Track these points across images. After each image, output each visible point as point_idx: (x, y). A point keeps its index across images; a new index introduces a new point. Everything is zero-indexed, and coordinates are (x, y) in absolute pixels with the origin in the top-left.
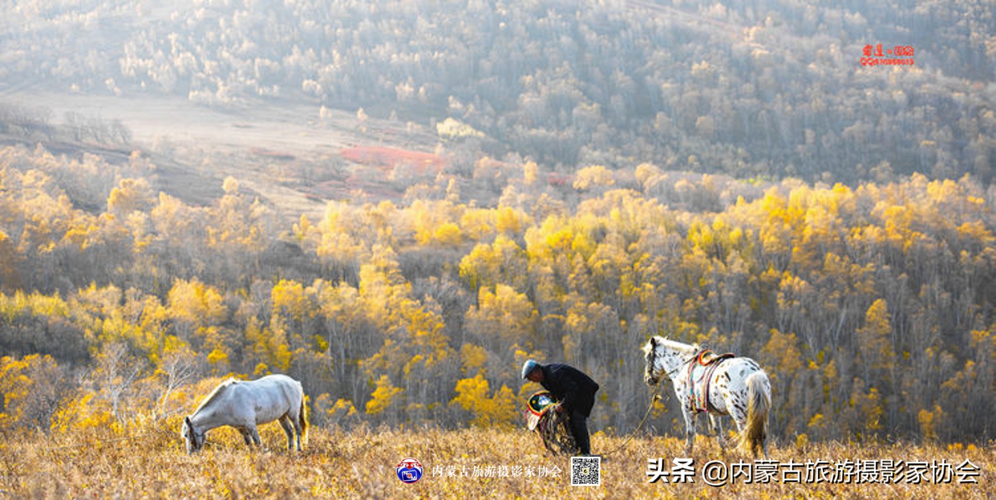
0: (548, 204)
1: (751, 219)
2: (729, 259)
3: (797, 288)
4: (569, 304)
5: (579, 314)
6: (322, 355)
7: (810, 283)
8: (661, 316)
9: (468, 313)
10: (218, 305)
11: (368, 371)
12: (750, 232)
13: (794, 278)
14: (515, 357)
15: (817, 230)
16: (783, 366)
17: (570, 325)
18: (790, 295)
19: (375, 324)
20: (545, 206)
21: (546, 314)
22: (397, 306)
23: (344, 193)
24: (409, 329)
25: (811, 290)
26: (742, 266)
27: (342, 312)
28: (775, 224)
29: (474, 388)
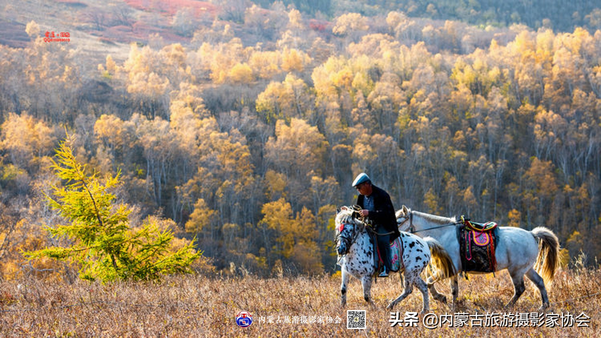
0: (322, 46)
1: (507, 60)
2: (490, 95)
3: (551, 120)
4: (355, 135)
5: (365, 144)
6: (144, 181)
7: (562, 115)
8: (434, 146)
9: (267, 143)
10: (48, 137)
11: (186, 195)
12: (506, 71)
13: (548, 111)
14: (312, 182)
15: (563, 69)
16: (543, 189)
17: (357, 153)
18: (545, 125)
19: (187, 153)
20: (319, 48)
21: (335, 145)
22: (207, 137)
23: (133, 37)
24: (219, 157)
25: (563, 122)
26: (501, 101)
27: (157, 143)
28: (528, 64)
29: (278, 210)
